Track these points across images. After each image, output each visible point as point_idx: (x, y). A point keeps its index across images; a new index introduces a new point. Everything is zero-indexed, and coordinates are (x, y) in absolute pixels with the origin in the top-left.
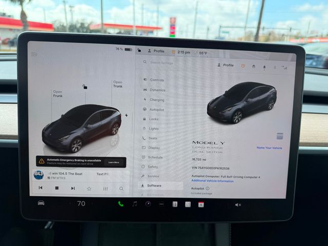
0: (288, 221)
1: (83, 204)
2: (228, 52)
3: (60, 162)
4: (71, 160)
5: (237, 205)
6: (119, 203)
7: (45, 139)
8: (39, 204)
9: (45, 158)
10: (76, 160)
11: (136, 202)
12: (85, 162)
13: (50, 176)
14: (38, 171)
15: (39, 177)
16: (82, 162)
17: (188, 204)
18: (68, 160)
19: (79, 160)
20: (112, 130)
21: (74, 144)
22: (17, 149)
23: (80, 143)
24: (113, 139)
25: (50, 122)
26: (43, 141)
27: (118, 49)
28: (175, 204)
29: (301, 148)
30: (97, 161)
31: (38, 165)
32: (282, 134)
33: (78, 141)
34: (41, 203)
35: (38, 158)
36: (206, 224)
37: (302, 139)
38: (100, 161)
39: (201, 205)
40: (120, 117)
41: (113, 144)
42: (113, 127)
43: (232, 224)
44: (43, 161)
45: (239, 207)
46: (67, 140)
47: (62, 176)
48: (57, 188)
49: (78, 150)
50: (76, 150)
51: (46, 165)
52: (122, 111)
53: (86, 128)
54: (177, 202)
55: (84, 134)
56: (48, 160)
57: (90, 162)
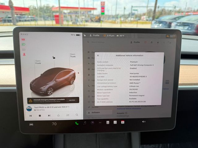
0: (173, 130)
1: (55, 124)
2: (136, 35)
3: (41, 101)
4: (48, 100)
6: (76, 123)
7: (32, 88)
8: (30, 125)
9: (32, 99)
10: (50, 100)
11: (86, 122)
12: (55, 101)
13: (36, 109)
14: (29, 107)
15: (29, 110)
16: (54, 101)
17: (115, 122)
18: (46, 100)
19: (52, 100)
20: (70, 82)
21: (49, 91)
22: (16, 92)
23: (52, 90)
24: (71, 87)
25: (34, 79)
26: (31, 89)
27: (72, 35)
28: (108, 122)
29: (179, 87)
30: (62, 100)
31: (28, 103)
32: (168, 81)
33: (51, 89)
34: (32, 125)
35: (28, 99)
37: (180, 81)
38: (64, 99)
39: (123, 122)
40: (74, 74)
41: (71, 90)
42: (71, 80)
43: (141, 133)
44: (31, 101)
45: (144, 123)
46: (44, 88)
47: (43, 109)
48: (40, 116)
49: (51, 94)
50: (50, 94)
51: (33, 103)
52: (76, 71)
53: (56, 81)
54: (109, 121)
55: (54, 85)
56: (34, 100)
57: (58, 100)
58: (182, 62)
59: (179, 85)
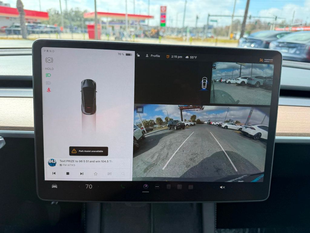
0: (265, 201)
1: (91, 187)
5: (221, 187)
6: (121, 186)
8: (52, 187)
13: (62, 163)
14: (52, 160)
15: (53, 164)
17: (179, 187)
22: (34, 139)
27: (120, 54)
28: (169, 186)
36: (195, 203)
37: (278, 130)
39: (191, 187)
43: (218, 204)
45: (223, 189)
47: (72, 163)
48: (68, 173)
58: (282, 100)
59: (276, 134)
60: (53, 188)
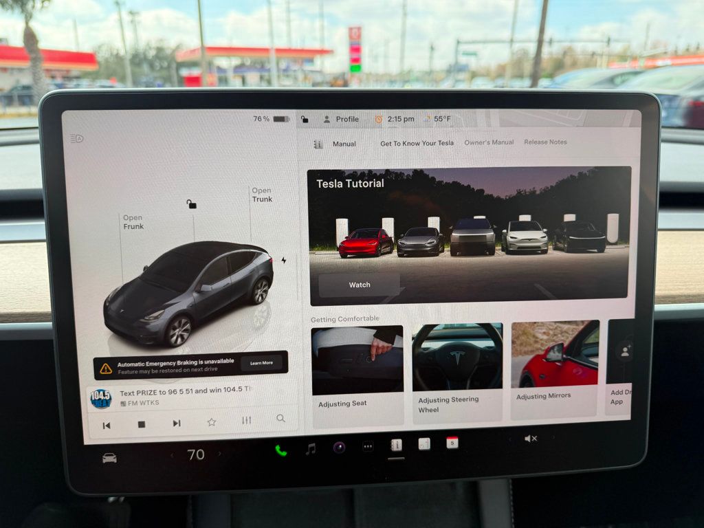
0: (638, 466)
1: (200, 455)
2: (495, 113)
3: (145, 368)
4: (170, 364)
5: (528, 439)
6: (278, 448)
7: (110, 321)
8: (104, 461)
9: (112, 361)
10: (179, 363)
11: (313, 445)
12: (199, 366)
13: (126, 399)
14: (99, 391)
15: (102, 403)
16: (192, 366)
17: (424, 444)
18: (163, 364)
19: (186, 363)
20: (253, 295)
21: (175, 329)
22: (52, 341)
23: (188, 326)
24: (256, 313)
25: (120, 285)
26: (107, 324)
27: (259, 118)
28: (397, 444)
29: (658, 307)
30: (226, 361)
31: (98, 377)
33: (183, 321)
34: (109, 459)
35: (98, 362)
36: (460, 482)
37: (659, 290)
38: (232, 361)
39: (452, 443)
40: (269, 265)
41: (258, 324)
42: (256, 287)
43: (514, 480)
45: (532, 443)
46: (158, 320)
47: (152, 398)
48: (142, 425)
49: (184, 341)
50: (179, 340)
51: (116, 375)
52: (273, 252)
53: (199, 292)
54: (400, 441)
55: (194, 306)
56: (120, 365)
57: (209, 365)
58: (666, 218)
59: (656, 300)
60: (107, 463)
